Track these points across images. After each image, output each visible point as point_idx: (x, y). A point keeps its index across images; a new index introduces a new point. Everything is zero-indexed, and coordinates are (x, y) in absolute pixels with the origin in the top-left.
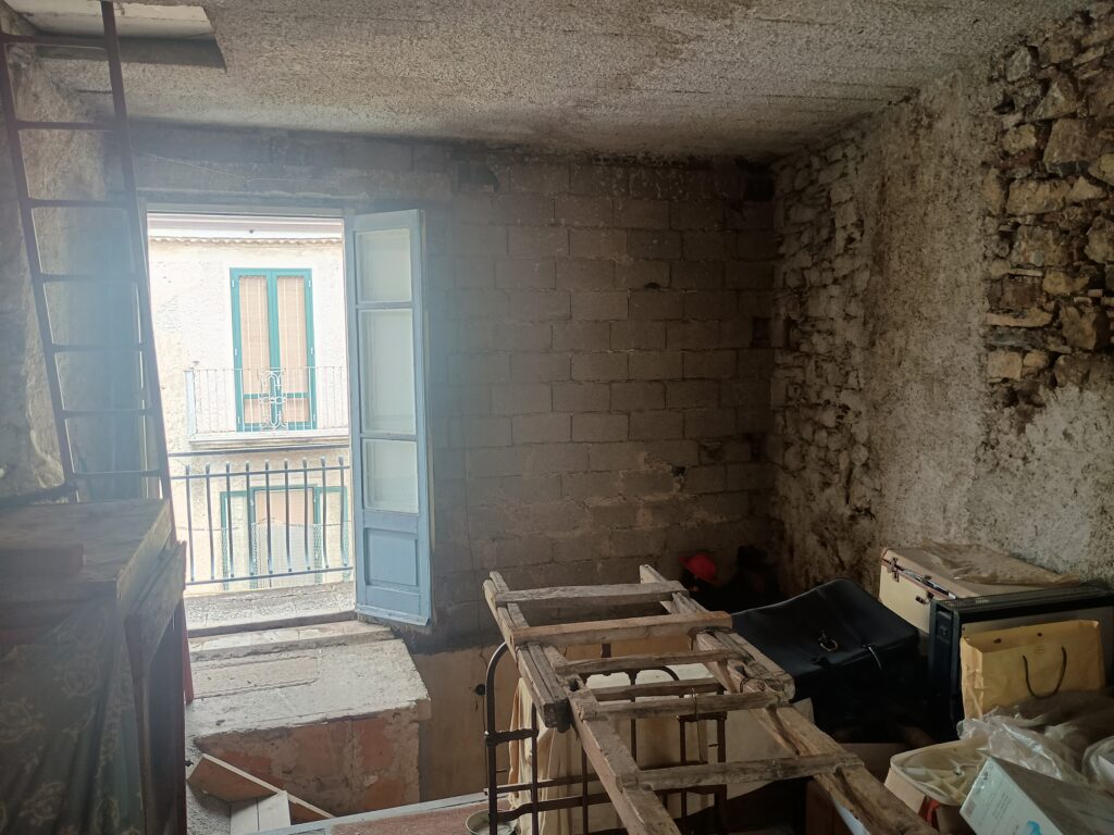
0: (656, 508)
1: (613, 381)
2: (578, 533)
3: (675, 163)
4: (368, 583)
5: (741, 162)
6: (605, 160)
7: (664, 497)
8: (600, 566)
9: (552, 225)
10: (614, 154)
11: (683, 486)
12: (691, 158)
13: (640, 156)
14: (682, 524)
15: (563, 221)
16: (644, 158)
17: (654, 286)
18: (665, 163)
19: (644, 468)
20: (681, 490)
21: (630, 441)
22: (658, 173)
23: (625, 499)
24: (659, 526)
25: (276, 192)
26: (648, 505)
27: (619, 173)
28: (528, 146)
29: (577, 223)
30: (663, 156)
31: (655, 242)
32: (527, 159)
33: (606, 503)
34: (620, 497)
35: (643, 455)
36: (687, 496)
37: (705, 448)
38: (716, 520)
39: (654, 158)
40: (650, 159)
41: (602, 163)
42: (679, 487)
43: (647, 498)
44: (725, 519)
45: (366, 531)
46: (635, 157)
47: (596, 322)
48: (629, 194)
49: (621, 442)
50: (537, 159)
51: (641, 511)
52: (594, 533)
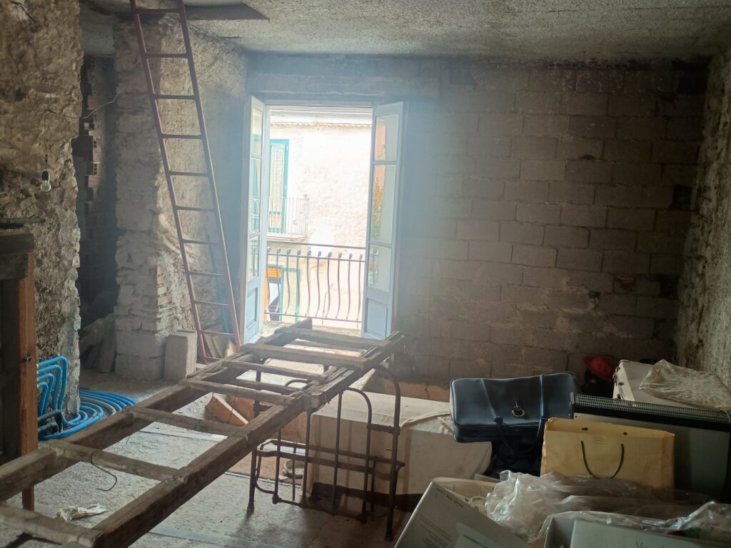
0: (573, 319)
1: (547, 224)
2: (509, 326)
3: (618, 66)
6: (558, 65)
7: (581, 312)
8: (524, 351)
9: (513, 112)
10: (565, 61)
11: (597, 306)
12: (632, 61)
13: (588, 61)
14: (593, 333)
15: (520, 110)
16: (591, 63)
17: (589, 157)
18: (608, 66)
19: (565, 289)
20: (594, 309)
21: (556, 267)
22: (602, 73)
23: (548, 308)
24: (574, 331)
26: (566, 316)
27: (569, 74)
28: (499, 57)
29: (531, 111)
30: (607, 61)
31: (593, 125)
32: (498, 67)
33: (534, 309)
34: (545, 307)
35: (565, 280)
36: (600, 314)
37: (620, 281)
38: (623, 335)
39: (599, 63)
40: (596, 63)
41: (555, 67)
42: (593, 306)
43: (566, 310)
44: (631, 336)
46: (583, 62)
47: (539, 181)
48: (575, 90)
49: (549, 268)
50: (505, 67)
51: (560, 319)
52: (522, 328)
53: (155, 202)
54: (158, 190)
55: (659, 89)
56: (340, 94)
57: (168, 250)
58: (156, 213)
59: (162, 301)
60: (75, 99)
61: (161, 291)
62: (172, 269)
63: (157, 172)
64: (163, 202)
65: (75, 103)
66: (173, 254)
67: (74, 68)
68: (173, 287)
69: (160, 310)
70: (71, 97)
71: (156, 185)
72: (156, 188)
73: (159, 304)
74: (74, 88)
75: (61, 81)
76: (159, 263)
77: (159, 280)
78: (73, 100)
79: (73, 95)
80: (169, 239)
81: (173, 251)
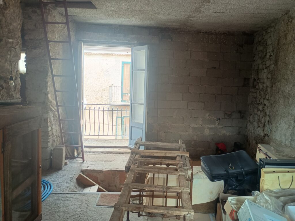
0: (210, 129)
1: (200, 93)
2: (187, 133)
3: (224, 34)
4: (131, 139)
5: (244, 33)
6: (203, 33)
7: (213, 126)
8: (193, 142)
9: (186, 50)
10: (205, 31)
11: (219, 124)
12: (229, 32)
13: (213, 31)
14: (218, 134)
15: (189, 49)
16: (214, 32)
17: (215, 68)
18: (220, 33)
19: (208, 118)
20: (218, 125)
21: (204, 110)
22: (218, 36)
23: (201, 125)
24: (211, 134)
25: (114, 41)
26: (208, 128)
27: (207, 36)
28: (181, 29)
29: (193, 50)
30: (220, 31)
31: (216, 55)
32: (180, 32)
33: (196, 126)
34: (200, 125)
35: (208, 114)
36: (220, 126)
37: (226, 114)
38: (228, 134)
39: (217, 32)
40: (216, 32)
41: (202, 33)
42: (218, 124)
43: (208, 126)
44: (231, 134)
45: (131, 127)
46: (212, 32)
47: (197, 77)
48: (209, 42)
49: (201, 110)
50: (183, 32)
51: (206, 129)
52: (192, 134)
53: (47, 89)
54: (48, 83)
55: (238, 42)
56: (117, 41)
57: (51, 110)
58: (46, 94)
59: (50, 133)
60: (20, 42)
61: (50, 129)
62: (52, 119)
63: (47, 75)
64: (50, 89)
65: (19, 44)
66: (53, 112)
67: (19, 28)
68: (53, 127)
69: (50, 137)
70: (18, 41)
71: (47, 81)
73: (49, 135)
74: (19, 37)
75: (15, 33)
76: (48, 116)
77: (49, 124)
78: (19, 43)
79: (19, 40)
80: (51, 105)
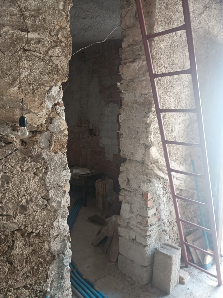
53: (147, 137)
54: (150, 126)
57: (158, 177)
58: (147, 147)
59: (152, 220)
60: (63, 40)
61: (151, 212)
62: (161, 192)
63: (149, 110)
64: (154, 137)
65: (63, 44)
66: (162, 180)
68: (162, 207)
69: (150, 229)
70: (58, 39)
71: (148, 122)
72: (148, 125)
73: (149, 224)
74: (61, 28)
76: (150, 189)
77: (149, 204)
78: (61, 42)
79: (60, 35)
80: (159, 168)
81: (162, 178)
